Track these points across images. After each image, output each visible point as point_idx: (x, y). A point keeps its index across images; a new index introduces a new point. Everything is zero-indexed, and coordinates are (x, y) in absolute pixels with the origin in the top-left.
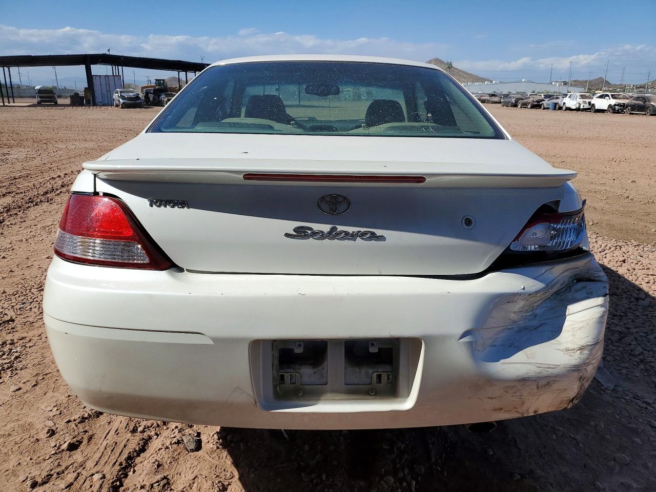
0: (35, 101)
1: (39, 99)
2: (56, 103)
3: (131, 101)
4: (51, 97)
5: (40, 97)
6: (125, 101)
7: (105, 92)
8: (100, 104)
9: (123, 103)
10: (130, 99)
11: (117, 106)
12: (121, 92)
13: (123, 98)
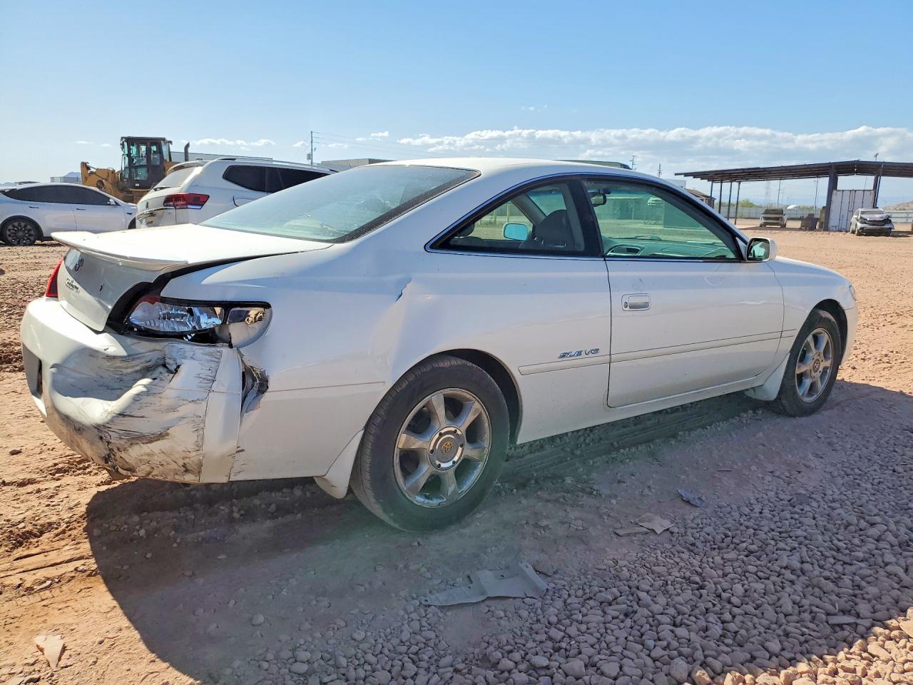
0: (758, 223)
1: (764, 221)
2: (783, 227)
3: (874, 225)
4: (778, 219)
5: (765, 218)
6: (864, 225)
7: (845, 212)
8: (834, 229)
9: (862, 228)
10: (874, 222)
11: (853, 232)
12: (863, 213)
13: (863, 221)
